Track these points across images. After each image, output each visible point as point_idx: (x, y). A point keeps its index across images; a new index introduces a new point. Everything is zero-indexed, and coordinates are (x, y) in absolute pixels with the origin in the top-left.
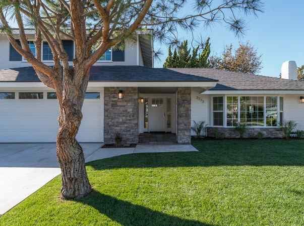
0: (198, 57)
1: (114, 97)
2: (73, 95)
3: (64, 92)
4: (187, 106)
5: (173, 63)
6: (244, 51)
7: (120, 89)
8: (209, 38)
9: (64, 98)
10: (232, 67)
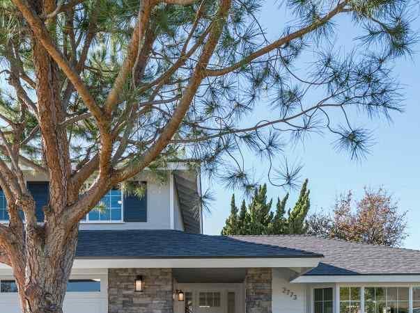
0: (286, 216)
1: (127, 288)
2: (45, 275)
3: (27, 269)
4: (265, 304)
5: (239, 227)
6: (374, 203)
7: (139, 273)
8: (307, 181)
9: (27, 281)
10: (351, 234)
